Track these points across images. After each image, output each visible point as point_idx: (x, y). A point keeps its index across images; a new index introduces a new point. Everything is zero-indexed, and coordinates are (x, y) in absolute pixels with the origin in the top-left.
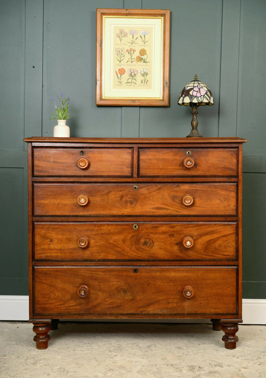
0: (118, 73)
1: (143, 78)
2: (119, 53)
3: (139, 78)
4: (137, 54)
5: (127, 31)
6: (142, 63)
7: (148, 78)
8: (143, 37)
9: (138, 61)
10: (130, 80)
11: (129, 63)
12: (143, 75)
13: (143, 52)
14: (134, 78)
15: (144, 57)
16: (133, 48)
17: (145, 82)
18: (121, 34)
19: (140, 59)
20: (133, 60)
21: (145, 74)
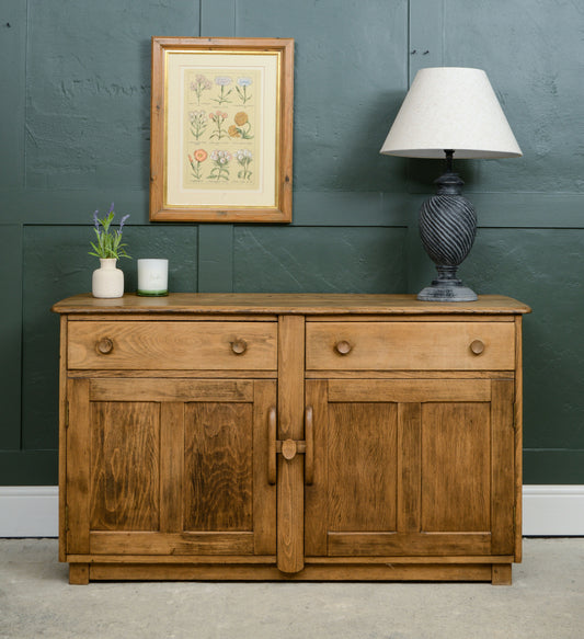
0: (193, 158)
1: (241, 168)
2: (196, 121)
3: (234, 167)
4: (230, 122)
5: (210, 77)
6: (240, 139)
7: (250, 167)
8: (241, 89)
9: (233, 136)
10: (216, 173)
11: (215, 139)
12: (242, 163)
13: (241, 118)
14: (225, 167)
15: (245, 128)
16: (223, 111)
17: (246, 175)
18: (200, 84)
19: (236, 132)
20: (223, 133)
21: (245, 161)
